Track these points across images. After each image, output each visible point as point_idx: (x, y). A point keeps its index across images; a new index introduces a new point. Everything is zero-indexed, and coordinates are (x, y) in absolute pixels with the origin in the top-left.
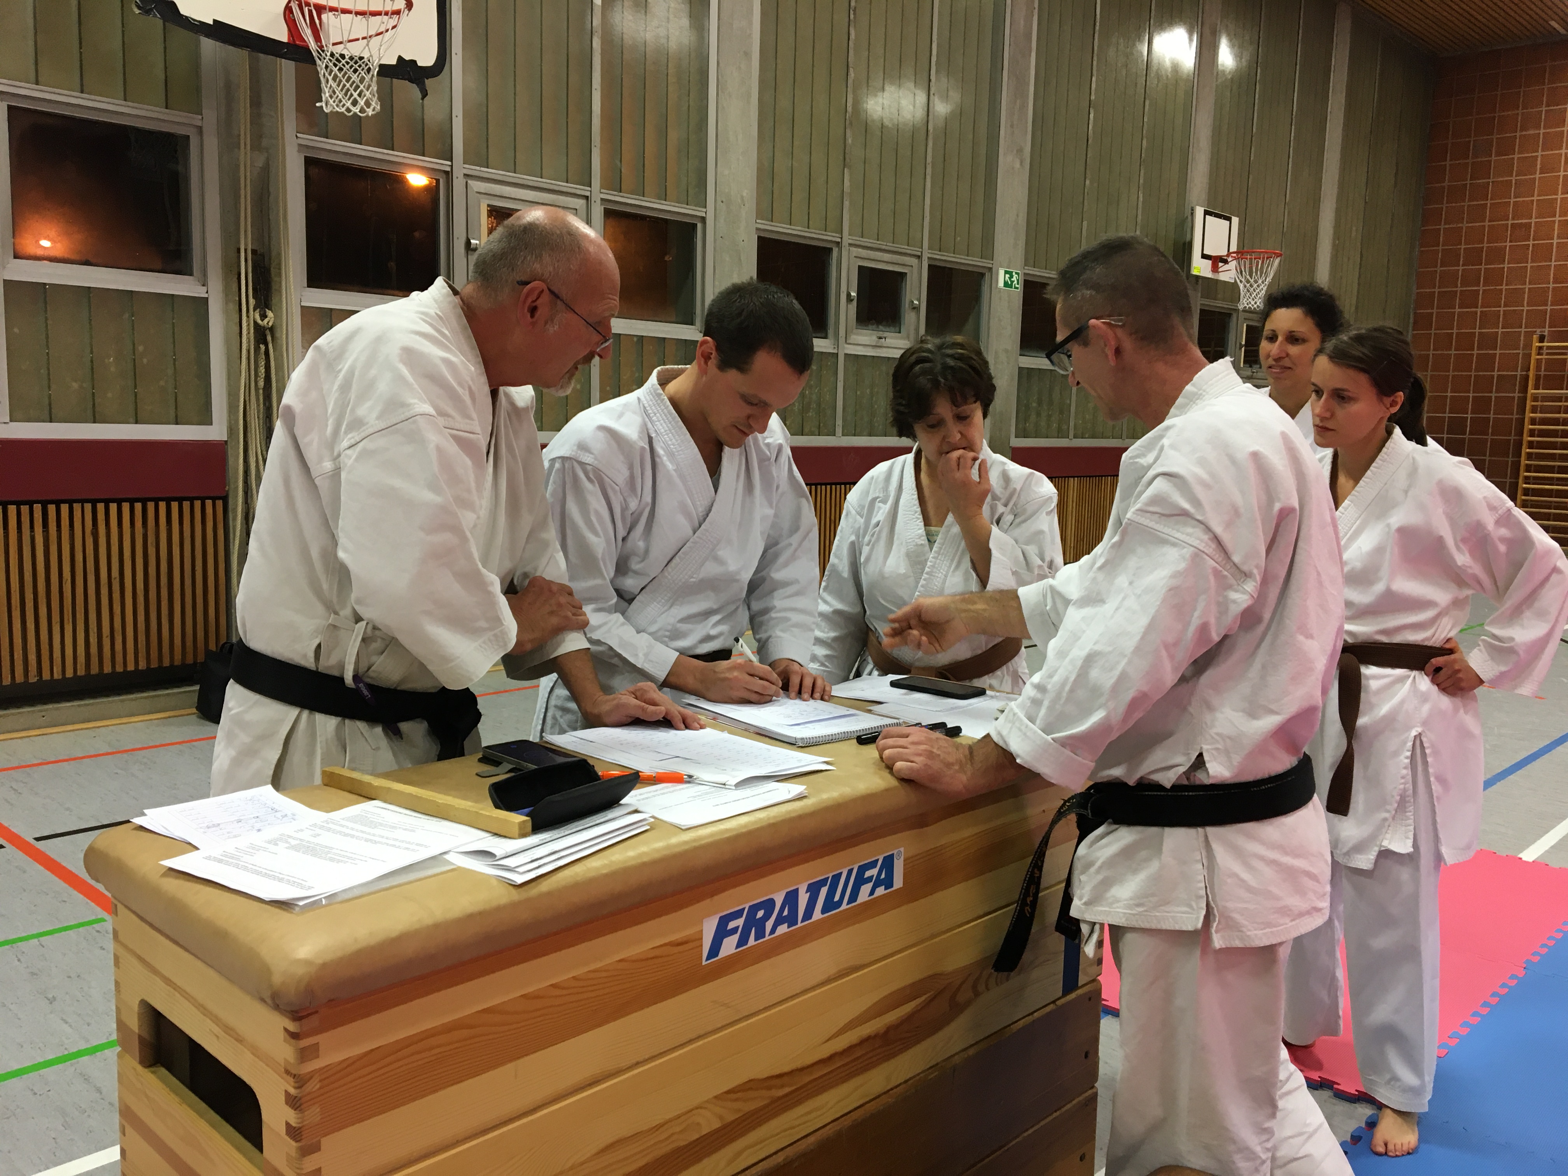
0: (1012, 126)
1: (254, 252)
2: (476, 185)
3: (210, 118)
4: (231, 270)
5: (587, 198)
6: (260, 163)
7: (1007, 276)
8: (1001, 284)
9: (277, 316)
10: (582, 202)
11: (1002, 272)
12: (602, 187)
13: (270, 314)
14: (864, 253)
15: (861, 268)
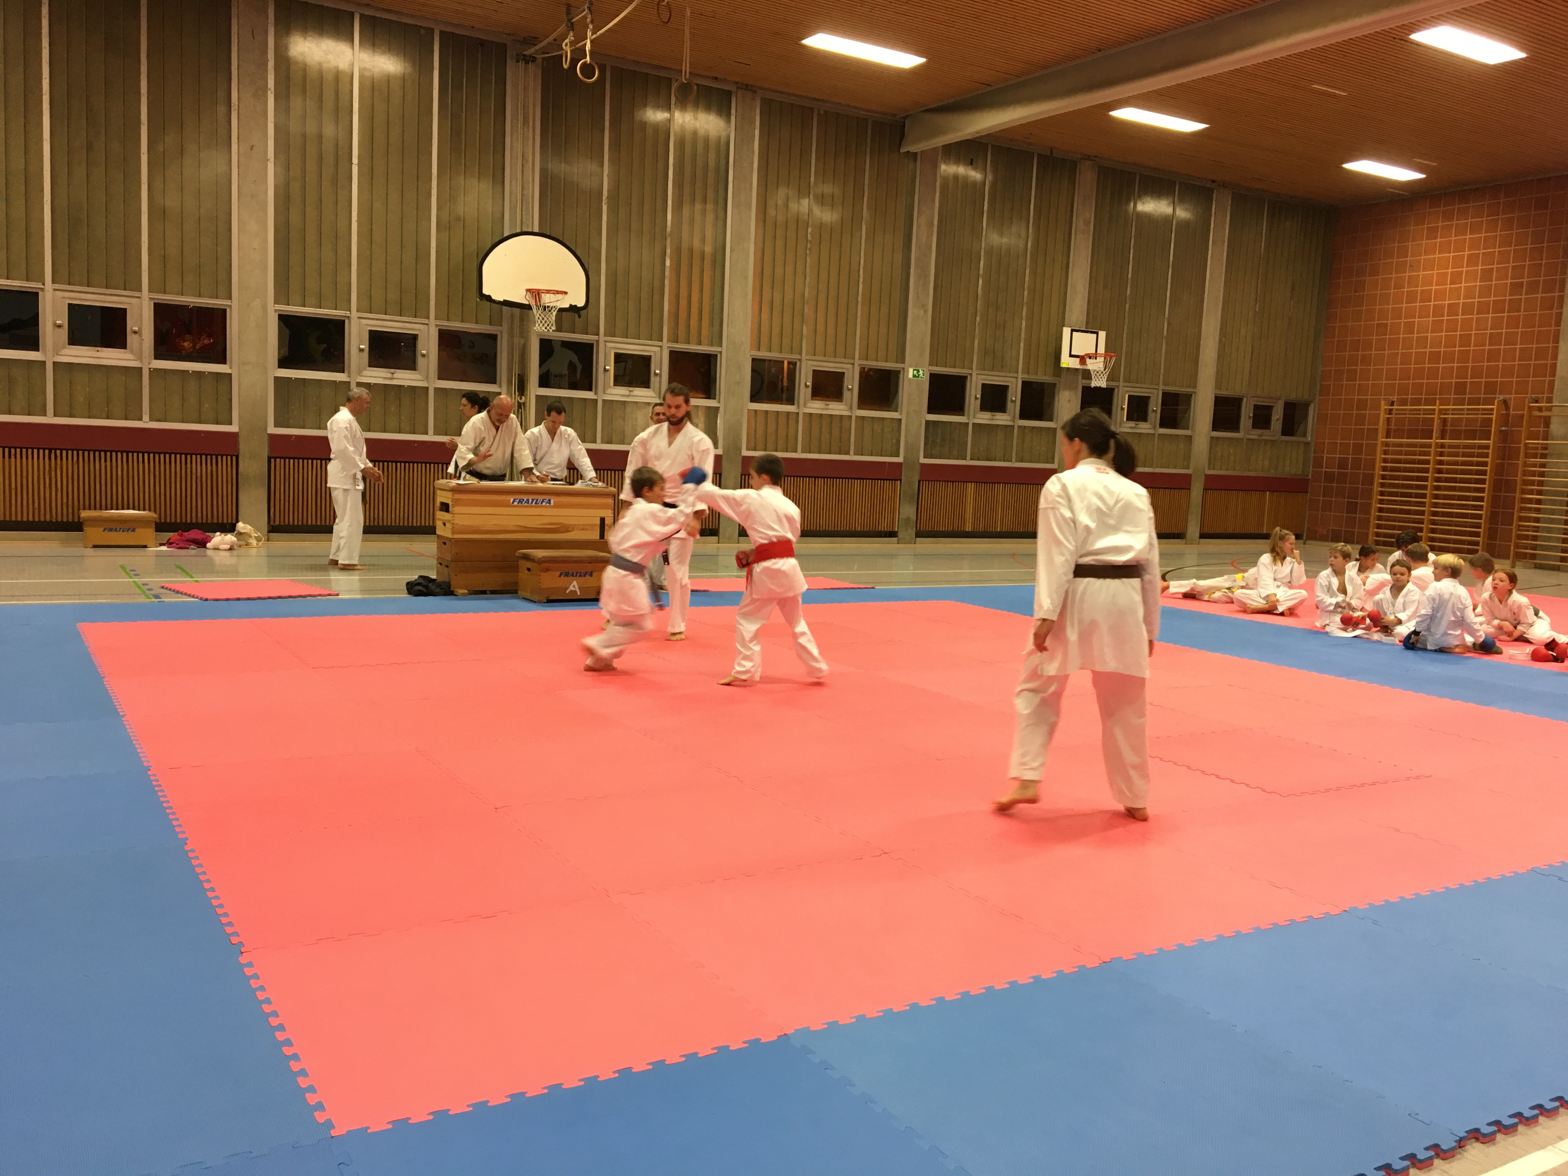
0: (917, 294)
1: (519, 375)
2: (609, 345)
3: (505, 327)
4: (510, 382)
5: (661, 347)
6: (522, 341)
7: (915, 372)
8: (911, 376)
9: (526, 398)
10: (659, 348)
11: (911, 370)
12: (668, 341)
13: (523, 398)
14: (815, 363)
15: (814, 371)
